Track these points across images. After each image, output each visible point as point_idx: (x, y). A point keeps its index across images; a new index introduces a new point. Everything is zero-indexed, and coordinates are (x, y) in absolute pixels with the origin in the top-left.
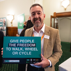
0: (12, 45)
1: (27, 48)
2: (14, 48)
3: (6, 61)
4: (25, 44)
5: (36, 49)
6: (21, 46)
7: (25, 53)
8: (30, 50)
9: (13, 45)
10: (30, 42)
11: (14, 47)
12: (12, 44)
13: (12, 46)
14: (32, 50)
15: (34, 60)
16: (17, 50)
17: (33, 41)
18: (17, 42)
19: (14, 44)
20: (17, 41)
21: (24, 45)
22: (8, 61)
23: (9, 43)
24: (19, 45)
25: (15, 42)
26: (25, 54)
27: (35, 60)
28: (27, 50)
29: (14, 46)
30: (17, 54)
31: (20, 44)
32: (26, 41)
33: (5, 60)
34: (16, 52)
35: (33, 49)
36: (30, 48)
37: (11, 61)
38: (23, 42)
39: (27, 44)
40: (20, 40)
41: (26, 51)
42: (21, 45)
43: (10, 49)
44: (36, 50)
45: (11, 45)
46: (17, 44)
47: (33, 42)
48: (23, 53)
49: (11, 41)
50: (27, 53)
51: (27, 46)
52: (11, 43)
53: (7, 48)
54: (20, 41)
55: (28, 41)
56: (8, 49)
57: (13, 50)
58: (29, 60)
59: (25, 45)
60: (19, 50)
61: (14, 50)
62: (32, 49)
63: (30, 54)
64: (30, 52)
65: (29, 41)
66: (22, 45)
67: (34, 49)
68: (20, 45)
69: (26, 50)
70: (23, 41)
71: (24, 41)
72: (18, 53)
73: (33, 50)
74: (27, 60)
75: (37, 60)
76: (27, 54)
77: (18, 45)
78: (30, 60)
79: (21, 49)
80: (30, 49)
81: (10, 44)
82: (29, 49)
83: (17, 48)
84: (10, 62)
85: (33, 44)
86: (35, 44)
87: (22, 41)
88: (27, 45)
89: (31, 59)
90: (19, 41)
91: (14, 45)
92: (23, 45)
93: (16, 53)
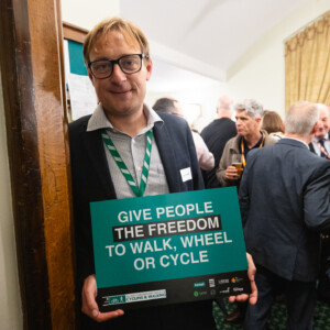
0: (126, 232)
1: (187, 238)
2: (136, 244)
3: (111, 299)
4: (176, 221)
5: (223, 235)
6: (162, 231)
7: (185, 259)
8: (200, 243)
9: (132, 232)
10: (198, 212)
11: (136, 239)
12: (129, 229)
13: (129, 235)
14: (207, 244)
15: (222, 281)
16: (149, 251)
17: (206, 207)
18: (145, 218)
19: (134, 226)
20: (145, 214)
21: (176, 229)
22: (119, 298)
23: (114, 228)
24: (156, 227)
25: (138, 219)
26: (185, 261)
27: (227, 281)
28: (190, 245)
29: (137, 236)
30: (150, 266)
31: (159, 225)
32: (180, 211)
33: (108, 298)
34: (147, 259)
35: (213, 237)
36: (199, 237)
37: (131, 298)
38: (168, 216)
39: (188, 222)
40: (158, 209)
41: (188, 250)
42: (164, 229)
43: (120, 250)
44: (223, 239)
45: (123, 232)
46: (145, 226)
47: (207, 211)
48: (175, 260)
49: (123, 215)
50: (190, 258)
51: (189, 229)
52: (124, 227)
53: (110, 247)
54: (158, 214)
55: (188, 210)
56: (113, 250)
57: (134, 252)
58: (202, 284)
59: (179, 226)
60: (156, 250)
61: (140, 251)
62: (207, 239)
63: (202, 261)
64: (201, 253)
65: (190, 207)
66: (167, 228)
67: (216, 238)
68: (159, 229)
69: (185, 246)
70: (168, 212)
71: (174, 213)
72: (157, 262)
73: (213, 241)
74: (196, 285)
75: (234, 281)
76: (193, 262)
77: (151, 230)
78: (207, 283)
79: (166, 244)
80: (202, 240)
81: (119, 230)
82: (196, 240)
83: (148, 243)
84: (128, 301)
85: (210, 219)
86: (216, 219)
87: (165, 214)
88: (186, 228)
89: (212, 280)
90: (153, 213)
91: (137, 231)
92: (170, 227)
93: (148, 263)
